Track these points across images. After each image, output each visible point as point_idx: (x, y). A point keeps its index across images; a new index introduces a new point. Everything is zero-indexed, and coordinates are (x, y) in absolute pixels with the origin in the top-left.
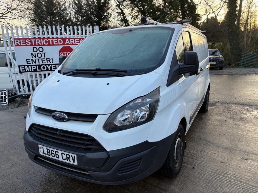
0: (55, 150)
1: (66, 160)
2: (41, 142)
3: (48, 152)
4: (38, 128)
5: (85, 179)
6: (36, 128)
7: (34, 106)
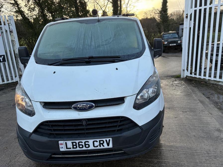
0: (83, 141)
1: (99, 146)
2: (60, 138)
3: (73, 145)
4: (51, 125)
5: (118, 158)
6: (49, 125)
7: (40, 102)
